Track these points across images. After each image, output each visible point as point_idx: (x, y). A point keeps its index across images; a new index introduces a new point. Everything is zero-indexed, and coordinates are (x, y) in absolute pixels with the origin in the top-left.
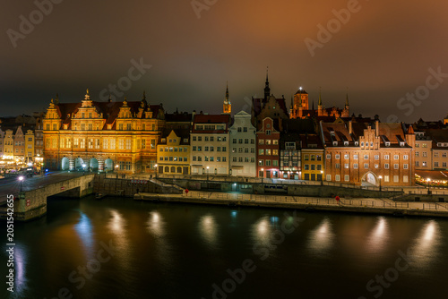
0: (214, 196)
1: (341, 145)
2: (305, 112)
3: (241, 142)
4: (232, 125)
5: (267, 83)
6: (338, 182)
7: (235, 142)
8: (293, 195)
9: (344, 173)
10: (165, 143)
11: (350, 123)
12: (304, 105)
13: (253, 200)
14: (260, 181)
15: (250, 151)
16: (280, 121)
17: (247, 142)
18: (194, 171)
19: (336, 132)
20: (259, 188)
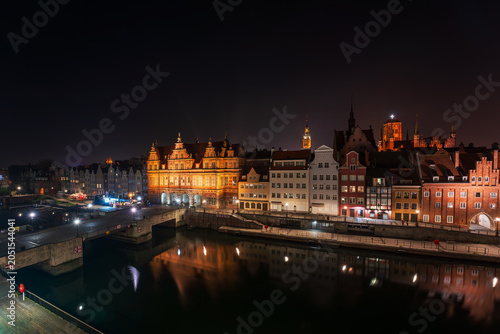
0: (293, 233)
1: (444, 180)
2: (397, 144)
3: (321, 178)
4: (312, 160)
5: (352, 114)
6: (438, 224)
7: (315, 178)
8: (381, 236)
9: (447, 213)
10: (245, 180)
11: (457, 155)
12: (396, 136)
13: (335, 239)
14: (343, 220)
15: (331, 187)
16: (367, 154)
17: (328, 178)
18: (273, 207)
19: (438, 165)
20: (341, 227)
